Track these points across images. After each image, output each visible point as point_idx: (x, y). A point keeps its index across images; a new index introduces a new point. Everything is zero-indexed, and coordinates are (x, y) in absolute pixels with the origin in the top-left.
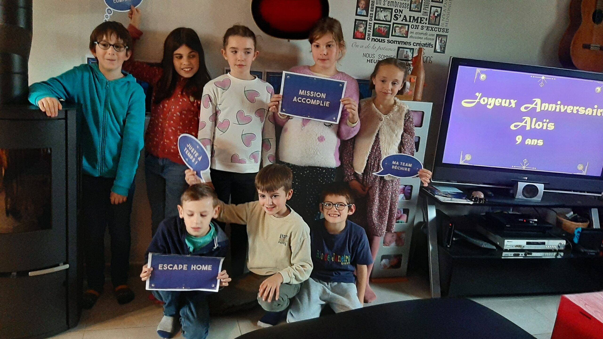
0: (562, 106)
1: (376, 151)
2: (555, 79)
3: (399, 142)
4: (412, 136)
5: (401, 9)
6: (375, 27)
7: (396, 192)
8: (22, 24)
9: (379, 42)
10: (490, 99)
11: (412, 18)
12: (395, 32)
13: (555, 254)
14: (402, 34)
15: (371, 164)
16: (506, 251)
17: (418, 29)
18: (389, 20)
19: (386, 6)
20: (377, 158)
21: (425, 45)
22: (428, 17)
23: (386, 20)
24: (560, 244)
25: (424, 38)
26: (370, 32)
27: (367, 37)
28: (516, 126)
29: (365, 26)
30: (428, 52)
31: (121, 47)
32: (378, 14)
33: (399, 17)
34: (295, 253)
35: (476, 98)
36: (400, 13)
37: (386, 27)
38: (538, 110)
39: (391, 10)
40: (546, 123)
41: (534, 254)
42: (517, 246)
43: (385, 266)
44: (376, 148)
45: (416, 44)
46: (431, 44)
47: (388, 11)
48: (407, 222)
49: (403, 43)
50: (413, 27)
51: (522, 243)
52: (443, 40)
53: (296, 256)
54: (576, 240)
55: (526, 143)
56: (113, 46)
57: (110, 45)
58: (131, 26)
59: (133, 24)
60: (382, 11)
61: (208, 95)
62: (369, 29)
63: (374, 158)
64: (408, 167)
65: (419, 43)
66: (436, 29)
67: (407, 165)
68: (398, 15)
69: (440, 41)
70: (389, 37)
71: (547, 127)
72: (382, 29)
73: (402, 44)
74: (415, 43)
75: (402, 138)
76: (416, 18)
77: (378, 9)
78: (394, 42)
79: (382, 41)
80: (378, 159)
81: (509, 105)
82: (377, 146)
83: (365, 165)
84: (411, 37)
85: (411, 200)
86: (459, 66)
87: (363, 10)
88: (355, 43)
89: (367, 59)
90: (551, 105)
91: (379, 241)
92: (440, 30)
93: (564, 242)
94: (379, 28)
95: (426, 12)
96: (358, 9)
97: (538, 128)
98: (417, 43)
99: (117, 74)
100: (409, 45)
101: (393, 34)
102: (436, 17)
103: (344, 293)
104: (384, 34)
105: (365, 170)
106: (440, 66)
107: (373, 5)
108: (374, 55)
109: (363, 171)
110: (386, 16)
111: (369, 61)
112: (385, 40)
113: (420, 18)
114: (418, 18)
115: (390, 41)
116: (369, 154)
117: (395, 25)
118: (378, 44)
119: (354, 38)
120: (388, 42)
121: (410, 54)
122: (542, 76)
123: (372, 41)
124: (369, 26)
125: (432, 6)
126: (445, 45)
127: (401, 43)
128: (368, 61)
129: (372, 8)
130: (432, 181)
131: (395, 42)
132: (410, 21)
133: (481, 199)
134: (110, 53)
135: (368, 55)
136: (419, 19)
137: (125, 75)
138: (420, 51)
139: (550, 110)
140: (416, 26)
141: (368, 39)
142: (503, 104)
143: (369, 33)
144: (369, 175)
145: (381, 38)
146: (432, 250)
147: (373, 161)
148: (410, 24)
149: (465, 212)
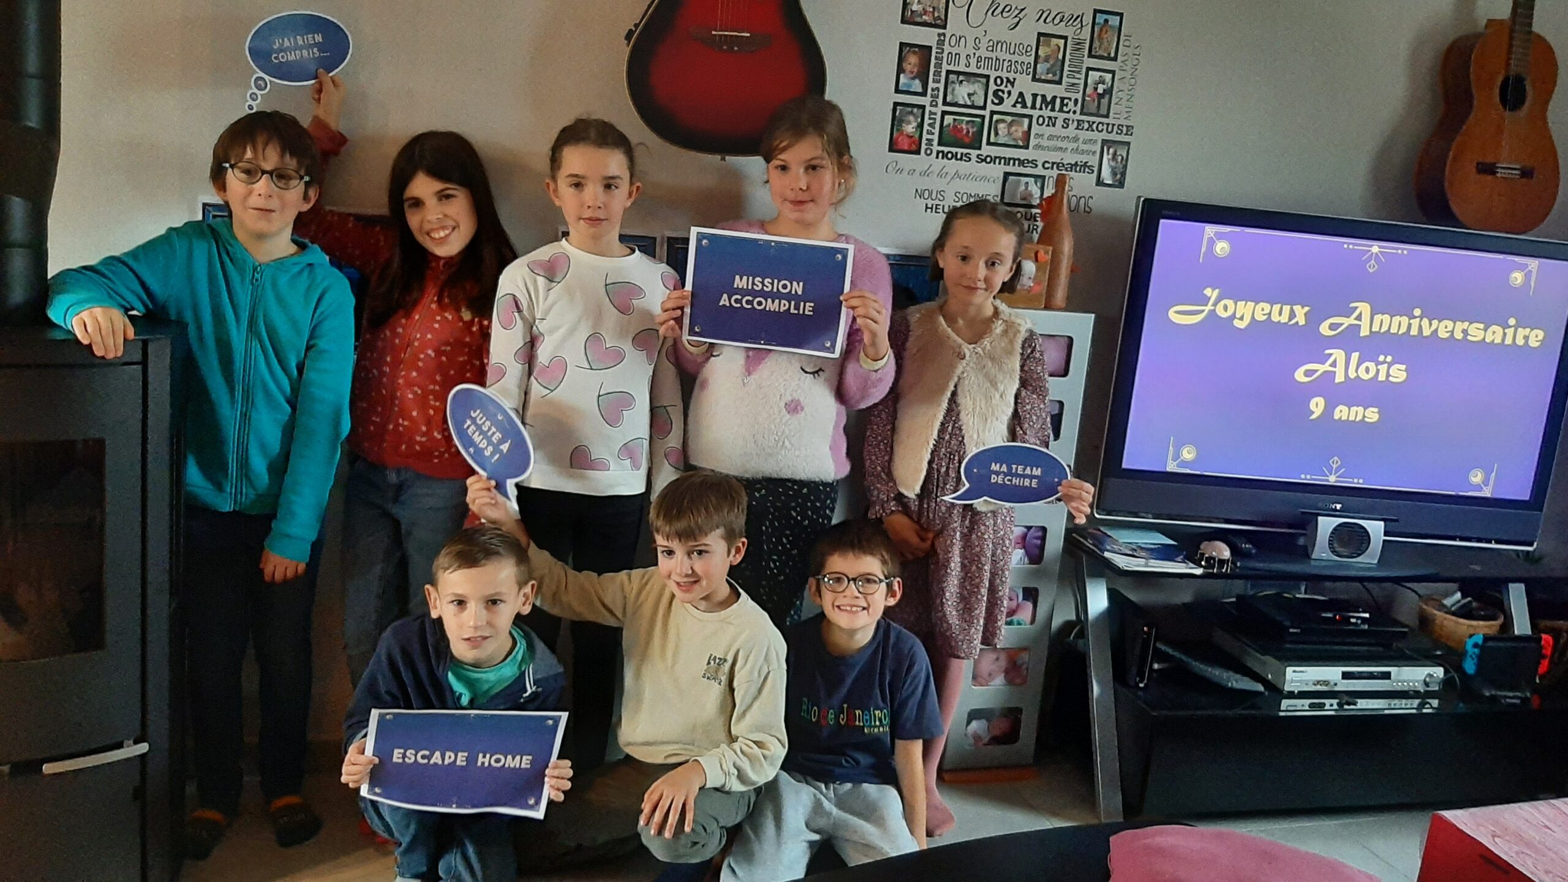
0: (1425, 321)
1: (951, 437)
2: (1405, 252)
3: (1010, 411)
4: (1041, 397)
5: (1011, 76)
6: (945, 123)
7: (1004, 542)
8: (33, 120)
9: (957, 159)
10: (1241, 304)
11: (1039, 99)
12: (997, 134)
13: (1416, 702)
14: (1014, 139)
15: (938, 471)
16: (1291, 695)
17: (1054, 125)
18: (982, 104)
19: (973, 69)
20: (954, 456)
21: (1074, 166)
22: (1079, 96)
23: (973, 104)
24: (1430, 675)
25: (1069, 150)
26: (933, 134)
27: (924, 147)
28: (1308, 373)
29: (919, 120)
30: (1081, 184)
31: (290, 178)
32: (953, 90)
33: (1005, 96)
34: (744, 708)
35: (1205, 301)
36: (1009, 84)
37: (973, 121)
38: (1364, 332)
39: (984, 80)
40: (1386, 365)
41: (1363, 704)
42: (1318, 683)
43: (977, 738)
44: (950, 428)
45: (1050, 165)
46: (1088, 164)
47: (980, 81)
48: (1033, 621)
49: (1017, 162)
50: (1041, 120)
51: (1332, 674)
52: (1118, 153)
53: (744, 713)
54: (1470, 667)
55: (1336, 417)
56: (271, 173)
57: (264, 172)
58: (318, 122)
59: (322, 115)
60: (961, 82)
61: (514, 295)
62: (930, 129)
63: (946, 456)
64: (1031, 477)
65: (1058, 161)
66: (1100, 125)
67: (1028, 471)
68: (1003, 92)
69: (1110, 156)
70: (980, 148)
71: (1388, 375)
72: (964, 127)
73: (1014, 164)
74: (1048, 162)
75: (1016, 403)
76: (1049, 99)
77: (952, 77)
78: (993, 160)
79: (964, 158)
80: (957, 458)
81: (1290, 319)
82: (954, 425)
83: (924, 473)
84: (1038, 147)
85: (1043, 563)
86: (1162, 221)
87: (913, 78)
88: (893, 162)
89: (927, 204)
90: (1396, 319)
91: (961, 671)
92: (1110, 129)
93: (1439, 672)
94: (956, 124)
95: (1073, 85)
96: (902, 76)
97: (1365, 377)
98: (1053, 163)
99: (282, 244)
100: (1031, 167)
101: (992, 140)
102: (1101, 96)
103: (871, 813)
104: (967, 140)
105: (923, 488)
106: (1113, 222)
107: (939, 65)
108: (942, 193)
109: (918, 490)
110: (973, 94)
111: (932, 208)
112: (970, 154)
113: (1060, 98)
114: (1054, 98)
115: (983, 158)
116: (934, 445)
117: (995, 117)
118: (953, 165)
119: (891, 150)
120: (980, 161)
121: (1035, 190)
122: (1371, 246)
123: (937, 157)
124: (930, 119)
125: (1089, 69)
126: (1125, 167)
127: (1012, 162)
128: (927, 208)
129: (937, 73)
130: (1097, 516)
131: (997, 161)
132: (1033, 107)
133: (1222, 562)
134: (262, 192)
135: (926, 195)
136: (1058, 101)
137: (302, 247)
138: (1060, 182)
139: (1394, 330)
140: (1050, 118)
141: (929, 152)
142: (1275, 318)
143: (930, 137)
144: (936, 499)
145: (960, 151)
146: (1101, 695)
147: (944, 464)
148: (1035, 113)
149: (1185, 596)
